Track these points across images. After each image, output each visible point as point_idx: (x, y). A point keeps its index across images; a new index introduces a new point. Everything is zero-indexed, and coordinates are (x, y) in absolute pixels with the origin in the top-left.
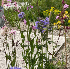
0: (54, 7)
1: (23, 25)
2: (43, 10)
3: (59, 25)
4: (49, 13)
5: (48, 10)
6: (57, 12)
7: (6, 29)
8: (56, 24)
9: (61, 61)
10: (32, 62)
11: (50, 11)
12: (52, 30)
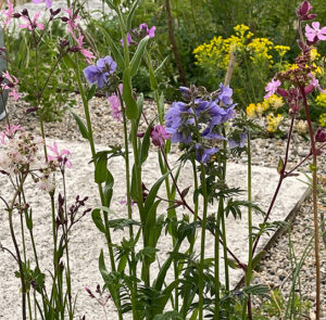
0: (247, 28)
1: (98, 114)
2: (194, 40)
3: (272, 114)
4: (225, 53)
5: (219, 40)
6: (266, 50)
7: (26, 141)
8: (260, 108)
9: (284, 293)
10: (149, 302)
11: (232, 48)
12: (244, 149)
